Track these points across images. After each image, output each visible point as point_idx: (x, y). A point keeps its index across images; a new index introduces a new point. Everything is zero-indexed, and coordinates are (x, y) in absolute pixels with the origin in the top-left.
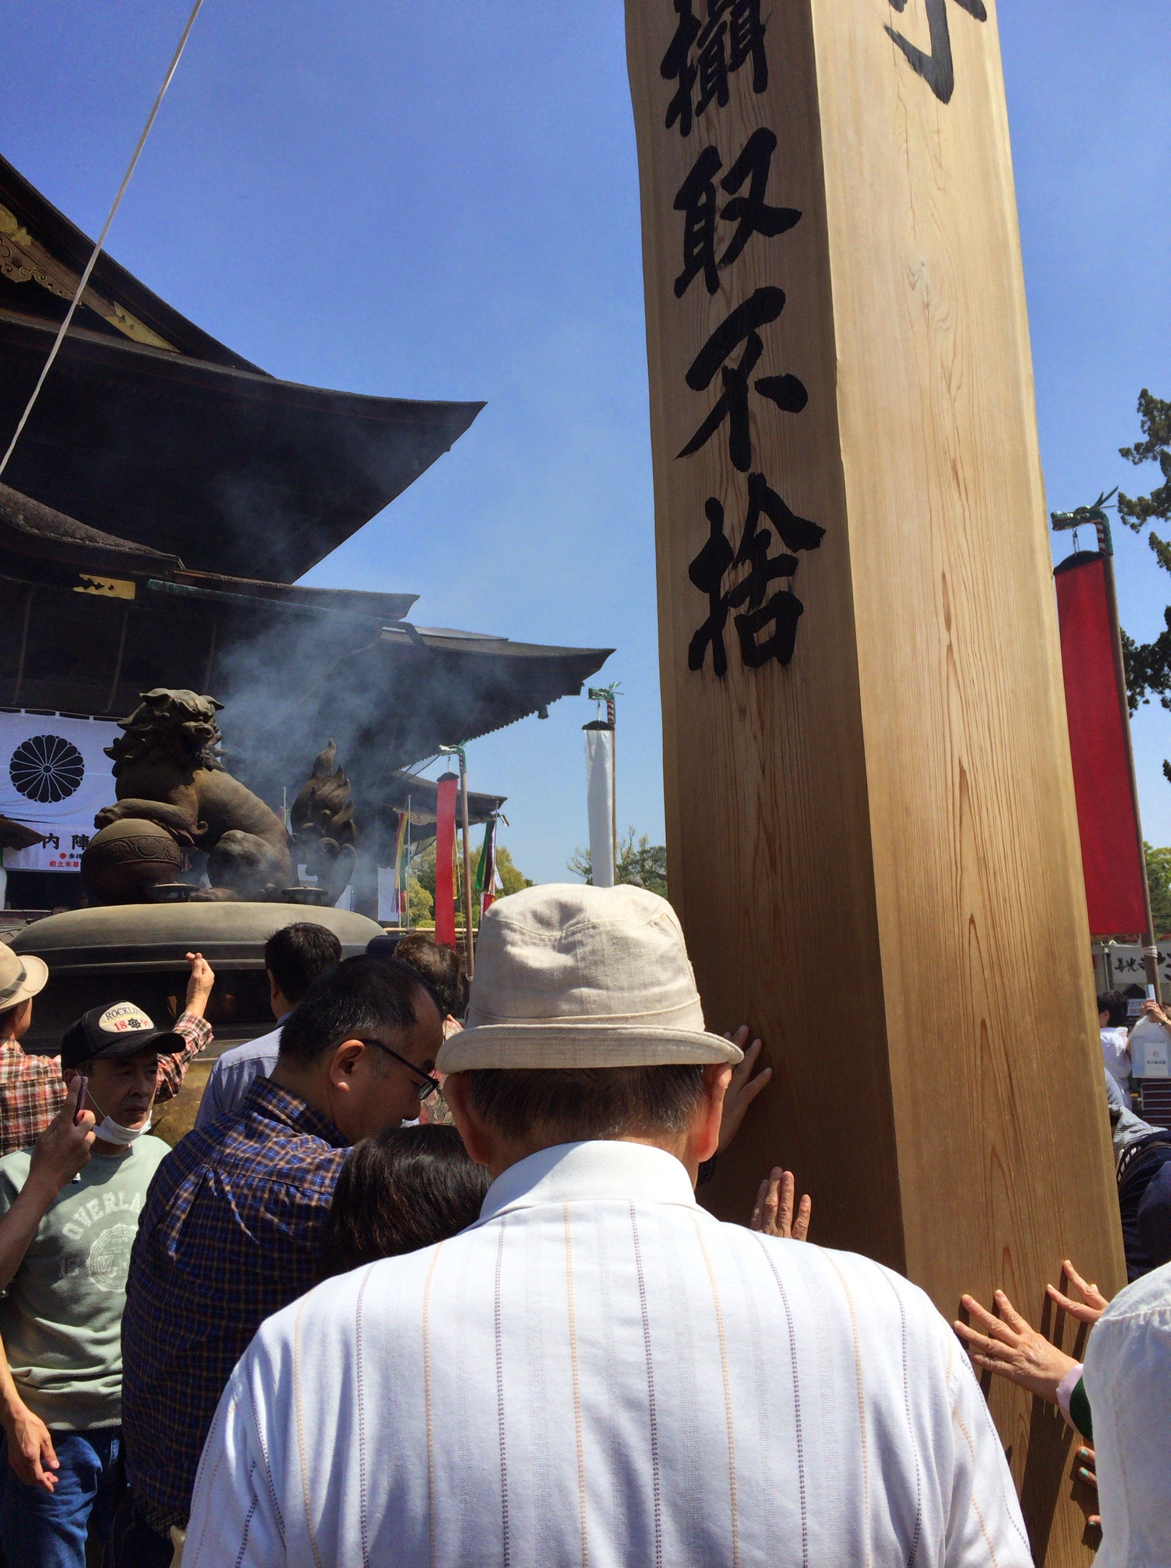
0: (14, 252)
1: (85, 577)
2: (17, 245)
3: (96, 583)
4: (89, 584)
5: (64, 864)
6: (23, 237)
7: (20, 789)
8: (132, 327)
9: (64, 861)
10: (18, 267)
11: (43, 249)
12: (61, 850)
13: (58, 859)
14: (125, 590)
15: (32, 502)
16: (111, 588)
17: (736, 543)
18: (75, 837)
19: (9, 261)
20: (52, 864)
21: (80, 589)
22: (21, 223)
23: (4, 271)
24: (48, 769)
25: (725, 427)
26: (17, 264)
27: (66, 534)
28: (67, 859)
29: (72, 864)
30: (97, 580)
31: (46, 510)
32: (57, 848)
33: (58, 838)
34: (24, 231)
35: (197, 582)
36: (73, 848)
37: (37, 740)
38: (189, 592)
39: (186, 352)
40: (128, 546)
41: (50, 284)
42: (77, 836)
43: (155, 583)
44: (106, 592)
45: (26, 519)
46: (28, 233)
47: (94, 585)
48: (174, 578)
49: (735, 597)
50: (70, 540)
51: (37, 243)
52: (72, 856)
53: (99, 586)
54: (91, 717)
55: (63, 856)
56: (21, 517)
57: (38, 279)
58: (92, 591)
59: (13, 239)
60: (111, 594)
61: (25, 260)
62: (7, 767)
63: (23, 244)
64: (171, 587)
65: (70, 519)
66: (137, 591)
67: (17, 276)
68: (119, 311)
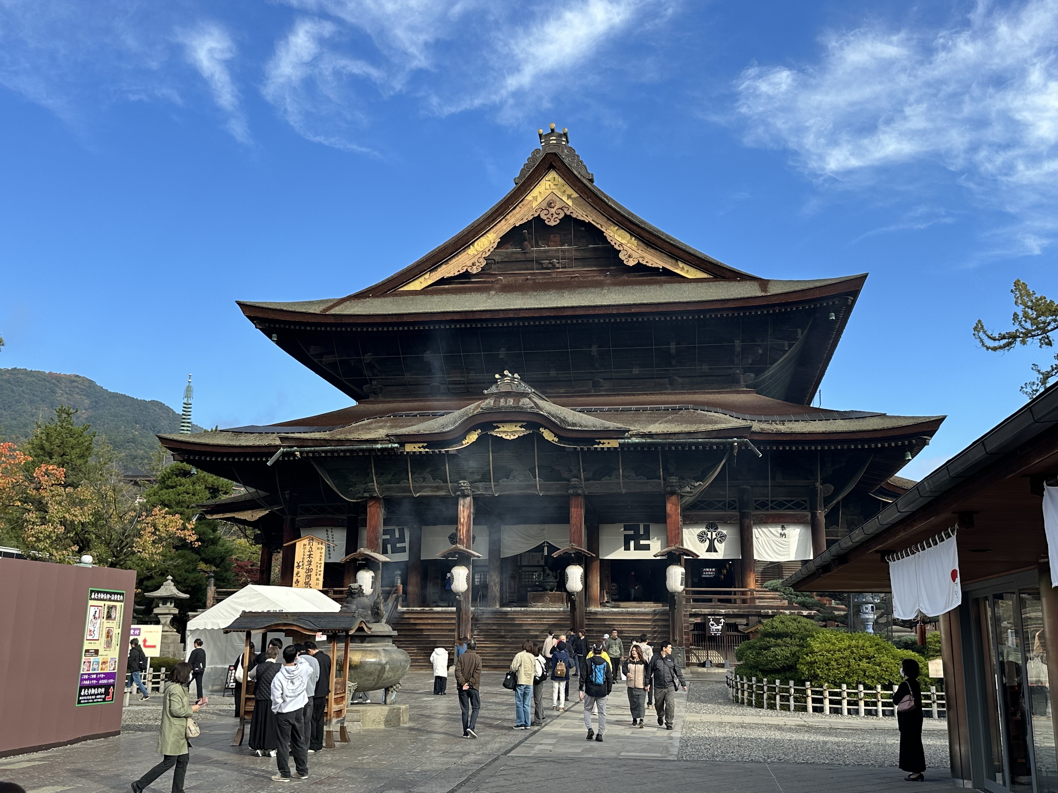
0: (630, 251)
1: (598, 441)
2: (630, 247)
4: (599, 443)
6: (633, 243)
8: (687, 271)
10: (632, 258)
11: (642, 245)
14: (614, 444)
16: (609, 443)
21: (596, 446)
22: (631, 236)
23: (625, 262)
26: (630, 256)
30: (602, 441)
34: (633, 238)
41: (647, 261)
44: (606, 446)
46: (635, 240)
47: (601, 444)
51: (640, 244)
53: (603, 444)
57: (641, 262)
58: (601, 446)
59: (628, 246)
60: (609, 446)
61: (634, 254)
63: (633, 246)
64: (628, 441)
66: (619, 444)
67: (631, 263)
68: (681, 265)
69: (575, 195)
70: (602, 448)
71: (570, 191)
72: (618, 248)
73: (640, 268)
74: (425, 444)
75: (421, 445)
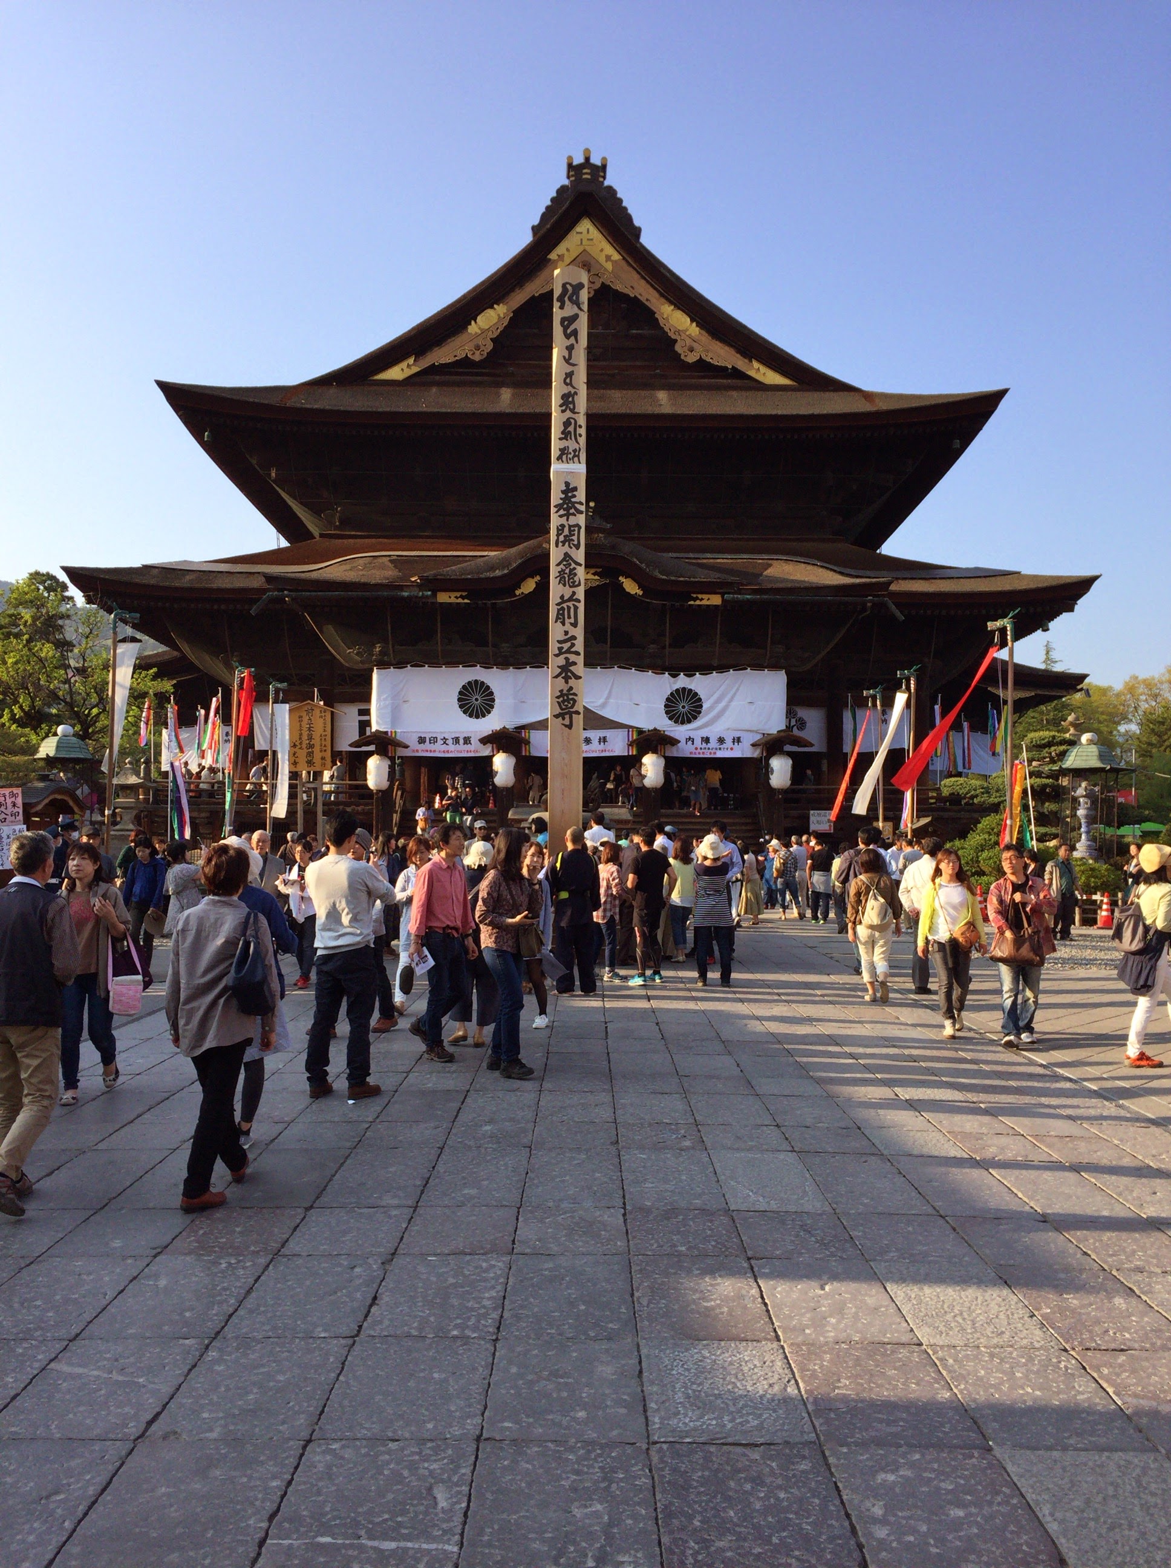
0: (688, 342)
1: (694, 596)
2: (690, 336)
5: (697, 753)
6: (694, 330)
7: (670, 719)
8: (764, 374)
10: (693, 351)
11: (707, 334)
12: (695, 746)
13: (694, 750)
14: (716, 600)
16: (708, 600)
18: (702, 738)
19: (686, 349)
20: (691, 753)
21: (692, 603)
22: (692, 320)
23: (682, 357)
24: (684, 707)
28: (697, 750)
29: (701, 753)
30: (700, 596)
32: (693, 744)
34: (694, 324)
35: (752, 592)
36: (703, 744)
38: (748, 600)
39: (800, 383)
41: (710, 357)
43: (727, 597)
44: (705, 602)
46: (697, 326)
47: (699, 600)
48: (740, 591)
51: (704, 332)
52: (700, 748)
53: (702, 600)
57: (704, 357)
59: (688, 333)
60: (708, 603)
62: (662, 707)
63: (694, 334)
66: (722, 601)
67: (691, 358)
68: (756, 364)
69: (616, 256)
70: (700, 606)
71: (609, 250)
72: (673, 337)
73: (702, 366)
74: (464, 594)
75: (458, 594)
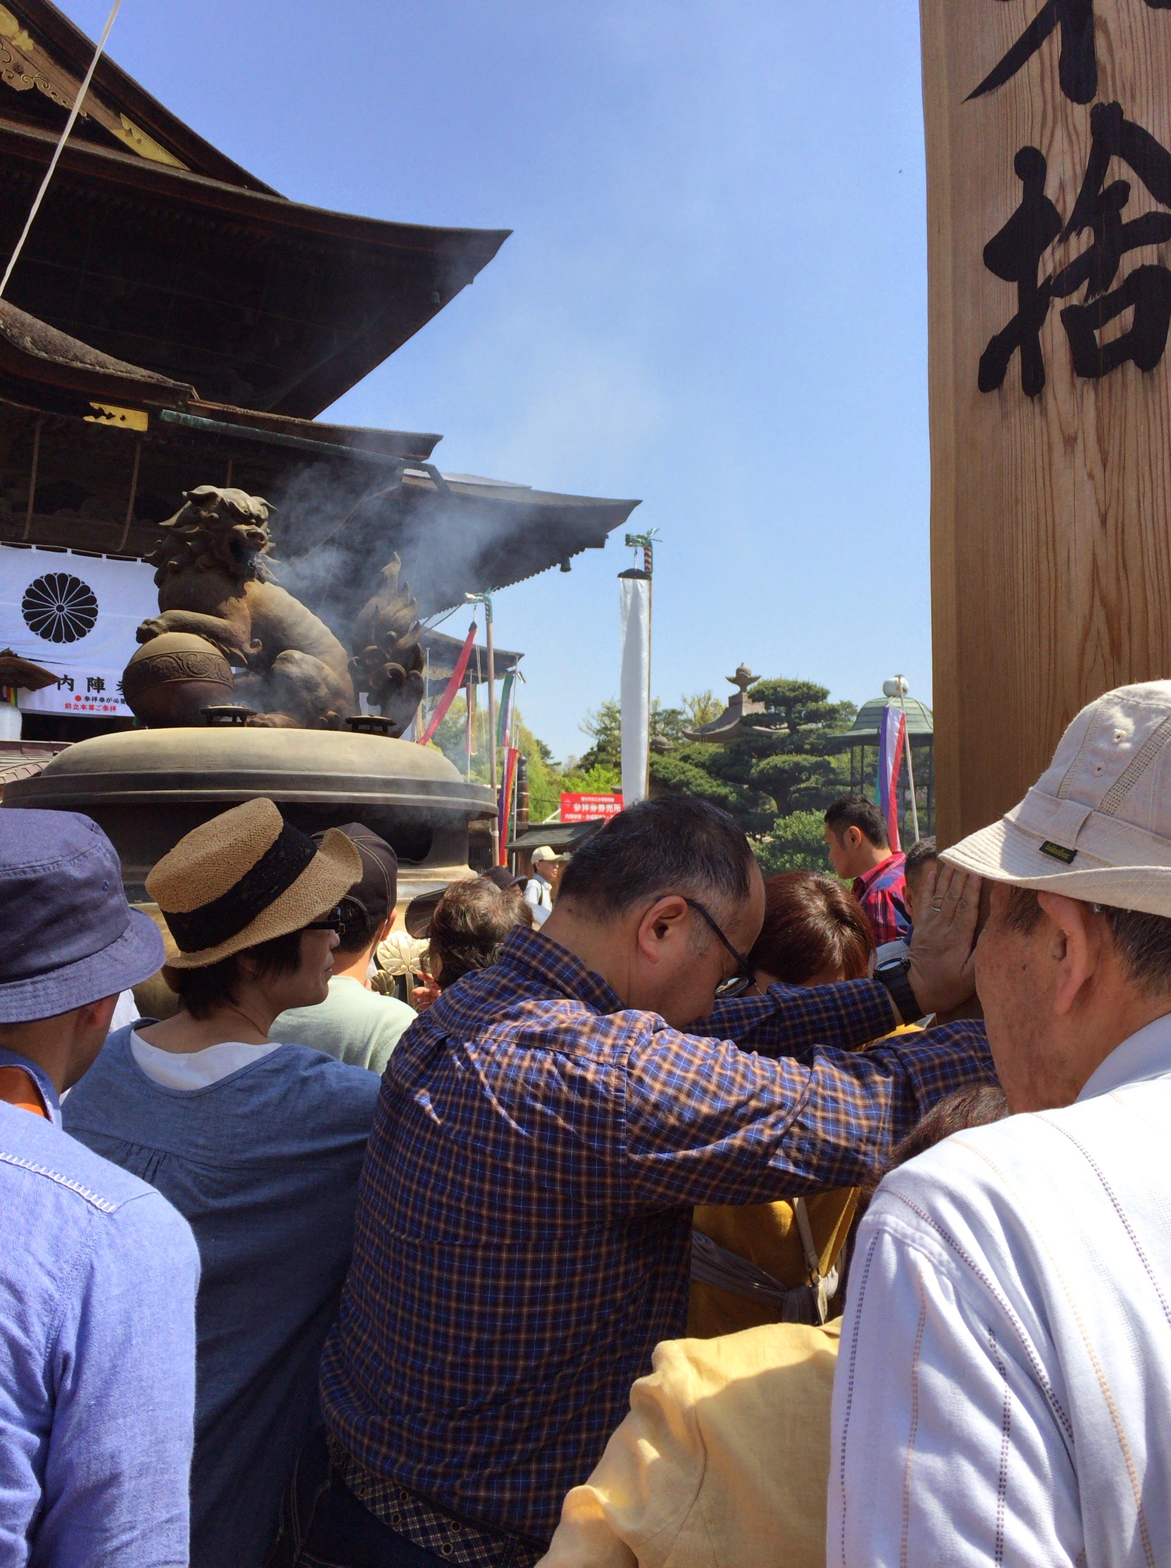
0: (16, 58)
1: (96, 406)
2: (17, 49)
3: (107, 413)
4: (99, 413)
5: (80, 707)
6: (25, 41)
7: (33, 628)
8: (139, 141)
9: (80, 703)
10: (21, 73)
11: (46, 55)
12: (76, 693)
13: (73, 702)
14: (137, 421)
15: (40, 324)
16: (123, 418)
17: (1067, 207)
18: (90, 680)
19: (10, 65)
20: (68, 706)
21: (90, 419)
22: (23, 24)
23: (4, 78)
24: (60, 608)
25: (1053, 46)
26: (18, 70)
27: (76, 358)
28: (83, 702)
29: (88, 707)
30: (108, 409)
31: (54, 332)
32: (72, 689)
33: (72, 680)
34: (25, 34)
35: (213, 414)
36: (89, 691)
37: (49, 578)
38: (204, 425)
39: (195, 169)
40: (140, 373)
41: (53, 93)
42: (92, 679)
43: (168, 415)
44: (117, 422)
45: (34, 342)
46: (30, 36)
47: (104, 415)
48: (188, 409)
49: (1063, 283)
50: (79, 365)
51: (40, 49)
52: (87, 699)
53: (110, 416)
54: (104, 556)
55: (78, 698)
56: (28, 339)
57: (41, 87)
58: (103, 420)
59: (14, 43)
61: (25, 65)
62: (19, 605)
63: (24, 48)
64: (185, 419)
65: (79, 343)
66: (150, 423)
67: (20, 85)
68: (125, 122)
70: (105, 426)
73: (37, 100)
